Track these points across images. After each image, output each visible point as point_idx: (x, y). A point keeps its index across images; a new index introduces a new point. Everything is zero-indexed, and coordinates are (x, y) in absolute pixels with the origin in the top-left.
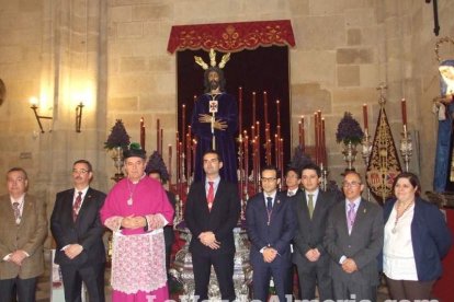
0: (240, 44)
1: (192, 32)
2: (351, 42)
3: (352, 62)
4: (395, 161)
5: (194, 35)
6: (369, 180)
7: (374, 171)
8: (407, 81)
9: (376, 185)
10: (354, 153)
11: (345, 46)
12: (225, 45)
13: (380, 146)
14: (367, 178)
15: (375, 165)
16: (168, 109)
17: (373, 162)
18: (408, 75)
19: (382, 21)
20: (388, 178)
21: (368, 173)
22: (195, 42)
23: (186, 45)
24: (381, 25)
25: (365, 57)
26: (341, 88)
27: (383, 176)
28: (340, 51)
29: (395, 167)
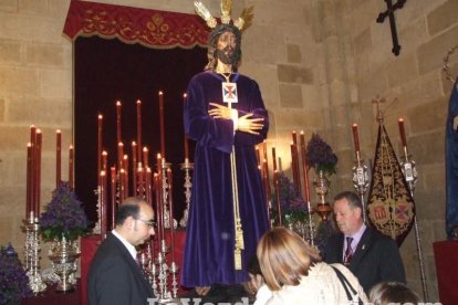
0: (171, 40)
1: (104, 13)
2: (291, 59)
3: (294, 81)
4: (404, 191)
5: (106, 18)
6: (372, 216)
7: (377, 203)
8: (352, 105)
9: (381, 222)
10: (328, 184)
11: (285, 62)
12: (151, 37)
13: (383, 172)
14: (368, 212)
15: (378, 196)
16: (58, 121)
17: (375, 192)
18: (354, 99)
19: (321, 41)
20: (398, 212)
21: (370, 206)
22: (108, 27)
23: (94, 29)
24: (319, 45)
25: (306, 77)
26: (285, 110)
27: (391, 210)
28: (280, 67)
29: (405, 197)
